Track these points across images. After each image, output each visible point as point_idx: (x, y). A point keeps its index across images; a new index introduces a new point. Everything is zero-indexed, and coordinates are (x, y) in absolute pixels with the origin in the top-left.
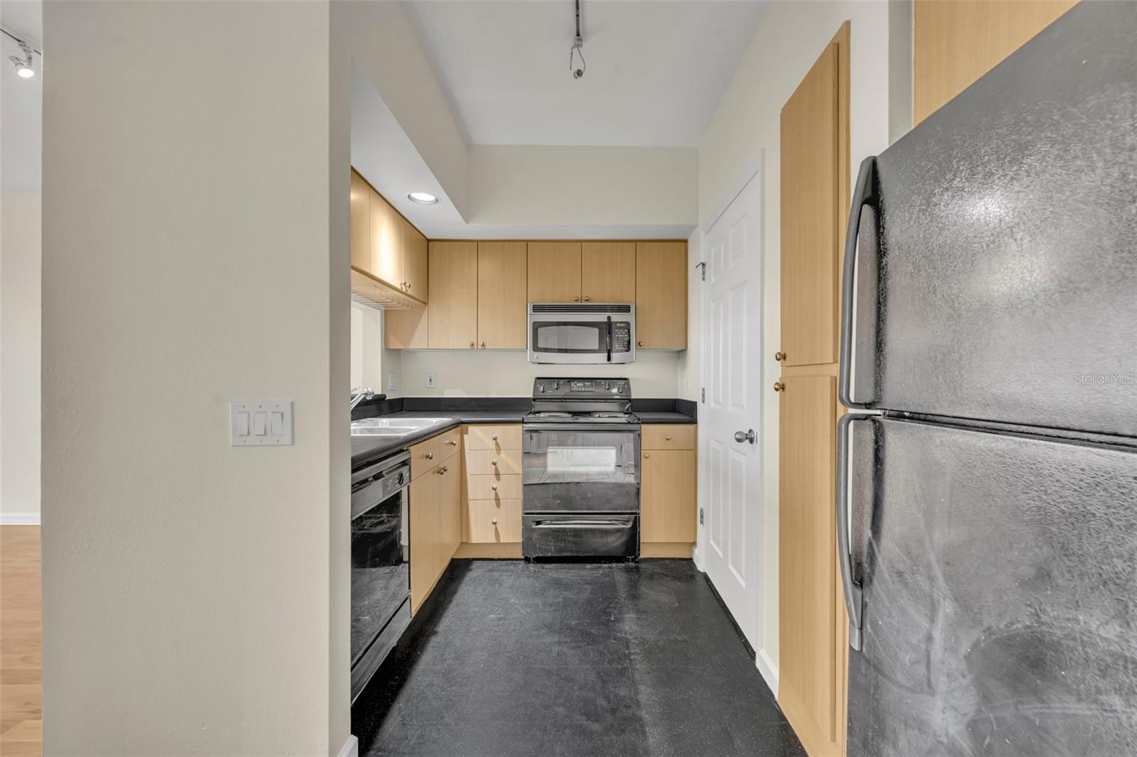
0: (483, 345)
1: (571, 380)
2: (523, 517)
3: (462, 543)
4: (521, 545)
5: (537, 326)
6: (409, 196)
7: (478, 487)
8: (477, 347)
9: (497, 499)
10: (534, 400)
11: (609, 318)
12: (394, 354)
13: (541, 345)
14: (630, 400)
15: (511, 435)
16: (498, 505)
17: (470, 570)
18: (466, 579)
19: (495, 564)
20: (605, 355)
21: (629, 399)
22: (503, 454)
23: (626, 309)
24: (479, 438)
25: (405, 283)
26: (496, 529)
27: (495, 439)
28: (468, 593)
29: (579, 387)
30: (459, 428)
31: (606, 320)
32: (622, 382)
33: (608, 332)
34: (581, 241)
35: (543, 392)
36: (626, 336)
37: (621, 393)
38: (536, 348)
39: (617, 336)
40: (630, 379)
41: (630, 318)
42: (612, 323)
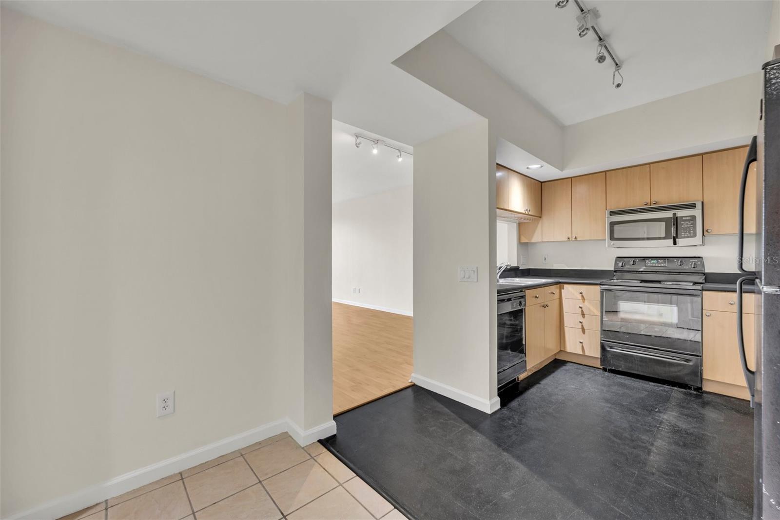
0: (576, 238)
1: (645, 259)
2: (601, 342)
3: (561, 351)
4: (600, 359)
5: (612, 224)
6: (527, 168)
7: (571, 321)
8: (573, 240)
9: (583, 330)
10: (615, 271)
11: (675, 214)
12: (524, 246)
13: (616, 236)
14: (704, 274)
15: (593, 292)
16: (584, 332)
17: (565, 366)
18: (562, 369)
19: (581, 366)
20: (671, 241)
21: (703, 273)
22: (586, 303)
23: (693, 206)
24: (571, 292)
25: (527, 210)
26: (583, 346)
27: (581, 293)
28: (559, 375)
29: (653, 263)
30: (559, 285)
31: (672, 216)
32: (696, 260)
33: (674, 224)
34: (650, 164)
35: (622, 266)
36: (692, 226)
37: (694, 268)
38: (612, 238)
39: (683, 226)
40: (702, 258)
41: (697, 212)
42: (677, 217)
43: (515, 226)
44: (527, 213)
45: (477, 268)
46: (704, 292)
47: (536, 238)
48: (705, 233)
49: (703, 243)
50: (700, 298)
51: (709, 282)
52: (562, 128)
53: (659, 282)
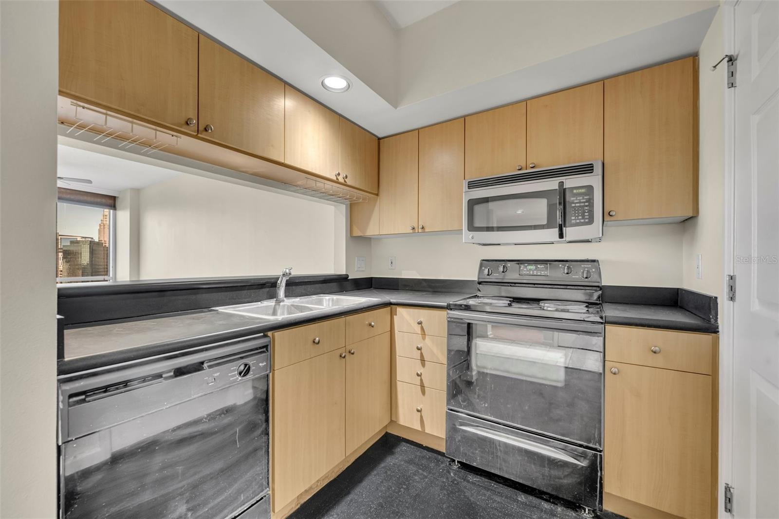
0: (423, 228)
1: (519, 262)
2: (447, 412)
3: (392, 421)
4: (445, 440)
5: (472, 204)
6: (322, 83)
7: (406, 369)
8: (419, 231)
9: (422, 386)
10: (480, 283)
11: (561, 184)
12: (356, 240)
13: (477, 224)
14: (601, 288)
15: (437, 321)
16: (423, 393)
17: (395, 451)
20: (557, 230)
21: (598, 287)
22: (428, 340)
23: (588, 169)
24: (406, 320)
25: (339, 174)
26: (421, 417)
27: (420, 323)
29: (530, 270)
30: (389, 309)
31: (557, 188)
32: (589, 265)
33: (560, 204)
34: (526, 100)
35: (488, 275)
36: (587, 204)
37: (586, 278)
38: (472, 227)
39: (573, 205)
40: (598, 261)
41: (593, 180)
42: (565, 190)
44: (341, 179)
46: (609, 328)
47: (372, 230)
48: (607, 218)
49: (603, 235)
50: (602, 339)
51: (606, 302)
52: (397, 31)
53: (537, 300)
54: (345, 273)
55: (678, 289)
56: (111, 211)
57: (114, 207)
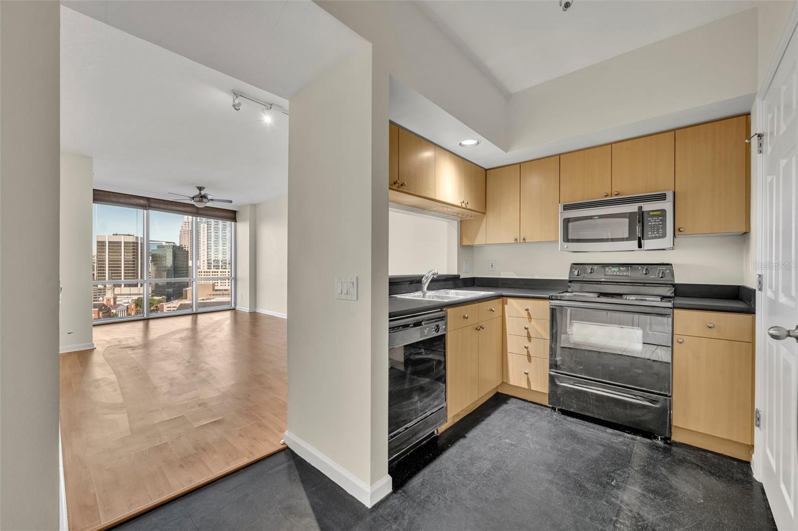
0: (524, 239)
1: (605, 265)
2: (550, 374)
3: (503, 382)
4: (548, 395)
5: (567, 221)
6: (460, 144)
7: (515, 344)
8: (521, 241)
9: (529, 356)
10: (570, 282)
11: (640, 208)
13: (570, 237)
14: (674, 285)
15: (542, 308)
16: (530, 361)
17: (507, 403)
18: (501, 409)
19: (526, 404)
20: (636, 242)
21: (672, 284)
22: (533, 322)
23: (662, 197)
24: (515, 308)
25: (463, 202)
26: (528, 378)
27: (527, 310)
28: (496, 420)
29: (614, 271)
30: (501, 299)
31: (637, 211)
32: (664, 268)
33: (639, 222)
34: (611, 144)
35: (578, 275)
36: (661, 223)
37: (661, 277)
38: (567, 239)
39: (650, 224)
40: (671, 264)
41: (667, 205)
42: (643, 212)
43: (455, 224)
44: (464, 205)
45: (357, 278)
46: (676, 311)
47: (479, 240)
48: (677, 233)
49: (674, 245)
50: (670, 319)
51: (678, 296)
52: (508, 97)
53: (620, 295)
54: (457, 274)
55: (739, 286)
56: (233, 223)
57: (234, 219)
